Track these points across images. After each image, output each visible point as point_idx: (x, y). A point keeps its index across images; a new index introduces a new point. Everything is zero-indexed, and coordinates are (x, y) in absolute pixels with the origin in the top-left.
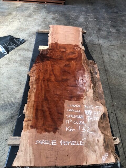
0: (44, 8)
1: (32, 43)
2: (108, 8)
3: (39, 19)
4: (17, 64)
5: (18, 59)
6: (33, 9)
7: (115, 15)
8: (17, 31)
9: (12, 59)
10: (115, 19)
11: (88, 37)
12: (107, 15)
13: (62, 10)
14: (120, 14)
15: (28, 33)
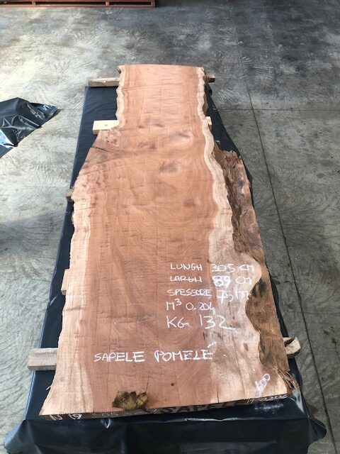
0: (102, 19)
1: (75, 116)
2: (275, 9)
3: (91, 51)
4: (41, 173)
5: (43, 158)
6: (74, 23)
7: (293, 26)
8: (35, 85)
9: (26, 160)
10: (293, 37)
11: (222, 90)
12: (271, 27)
13: (151, 21)
14: (308, 22)
15: (64, 90)
